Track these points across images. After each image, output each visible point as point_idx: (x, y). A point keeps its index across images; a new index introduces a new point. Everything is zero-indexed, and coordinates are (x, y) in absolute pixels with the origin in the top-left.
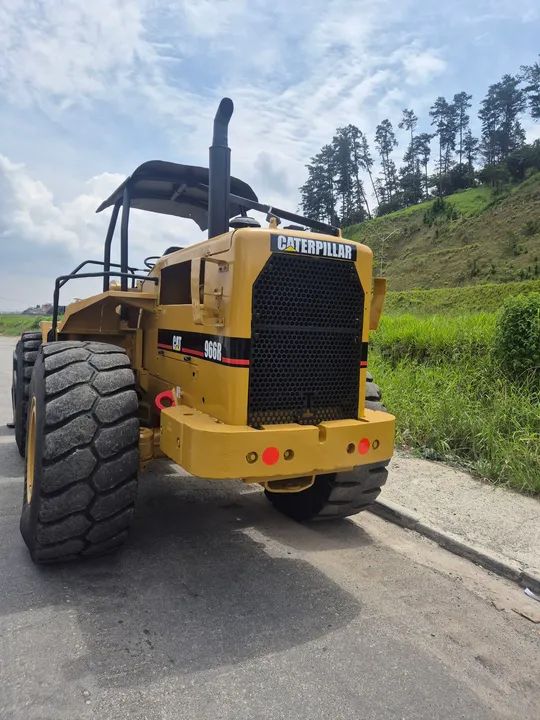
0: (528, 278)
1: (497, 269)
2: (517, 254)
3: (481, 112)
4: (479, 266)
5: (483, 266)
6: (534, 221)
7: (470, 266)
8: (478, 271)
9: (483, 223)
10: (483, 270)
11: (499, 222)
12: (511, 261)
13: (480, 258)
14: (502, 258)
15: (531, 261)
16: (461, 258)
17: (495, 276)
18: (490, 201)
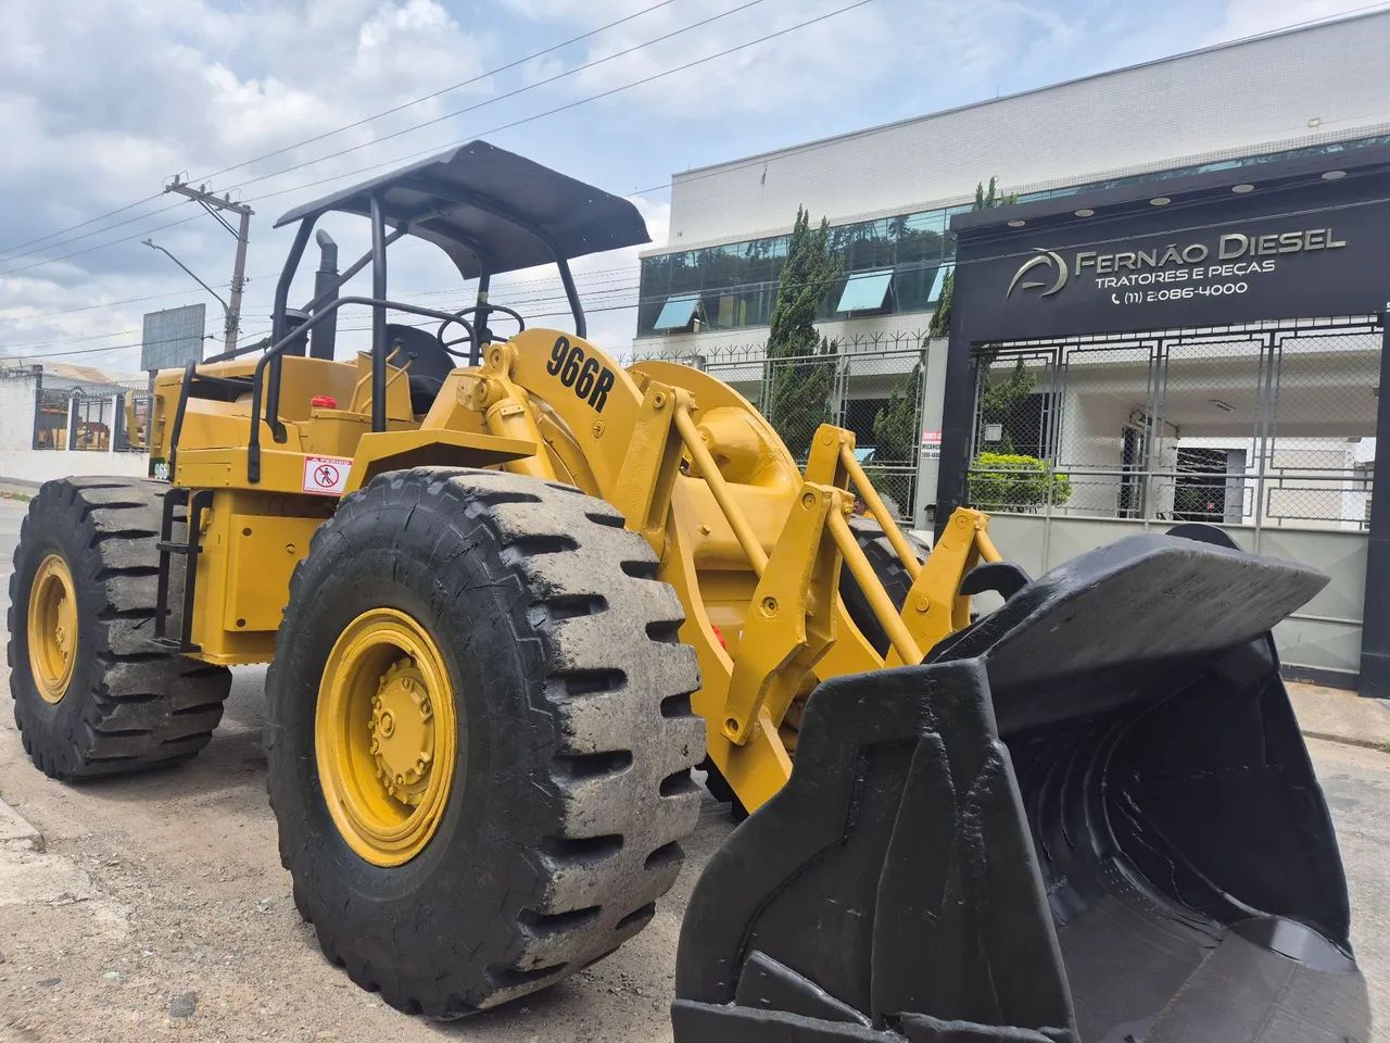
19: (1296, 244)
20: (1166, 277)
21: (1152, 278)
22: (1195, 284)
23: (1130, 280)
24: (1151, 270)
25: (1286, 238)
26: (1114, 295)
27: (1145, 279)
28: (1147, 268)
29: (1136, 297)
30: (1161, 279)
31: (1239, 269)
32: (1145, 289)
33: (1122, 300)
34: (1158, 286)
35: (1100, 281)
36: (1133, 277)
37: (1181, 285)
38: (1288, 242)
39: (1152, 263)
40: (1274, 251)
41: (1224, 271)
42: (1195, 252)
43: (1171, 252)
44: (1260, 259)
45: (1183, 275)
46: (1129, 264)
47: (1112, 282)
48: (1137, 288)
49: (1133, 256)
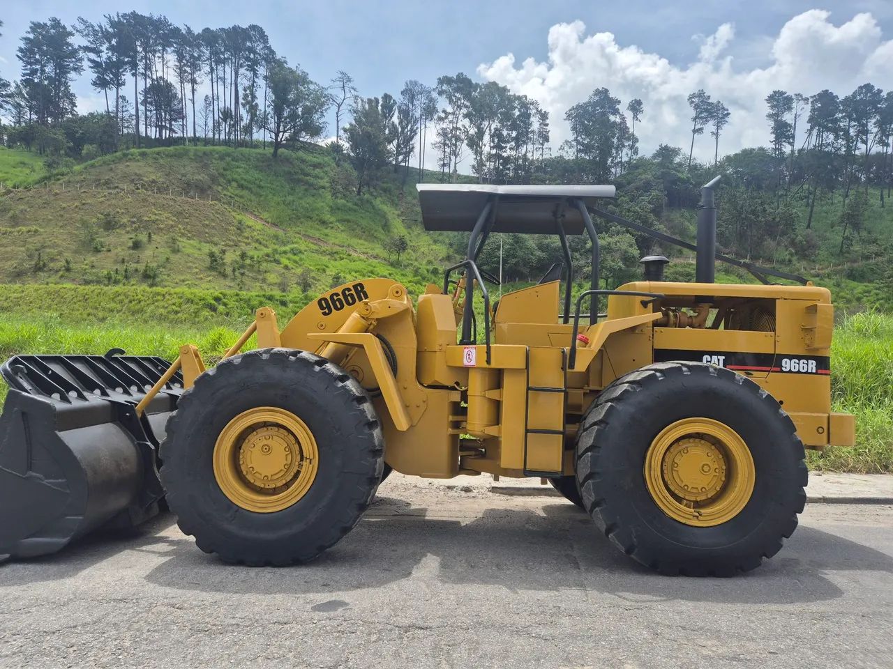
0: (116, 282)
1: (72, 266)
2: (97, 251)
3: (21, 50)
4: (45, 258)
5: (52, 260)
6: (112, 213)
7: (31, 256)
8: (44, 265)
9: (40, 201)
10: (52, 265)
11: (64, 205)
12: (91, 258)
13: (44, 247)
14: (76, 252)
15: (116, 262)
16: (14, 243)
17: (71, 275)
18: (43, 173)
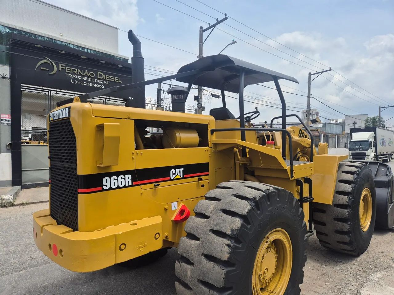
19: (113, 79)
20: (85, 79)
21: (81, 78)
22: (93, 83)
23: (76, 77)
24: (81, 75)
25: (111, 77)
26: (72, 80)
27: (80, 78)
28: (80, 75)
29: (78, 82)
30: (84, 79)
31: (102, 82)
32: (80, 80)
33: (74, 82)
34: (84, 81)
35: (67, 74)
36: (77, 76)
37: (89, 82)
38: (111, 78)
39: (82, 74)
40: (109, 80)
41: (98, 81)
42: (92, 74)
43: (86, 72)
44: (106, 81)
45: (89, 79)
46: (76, 72)
47: (70, 76)
48: (77, 79)
49: (76, 70)
